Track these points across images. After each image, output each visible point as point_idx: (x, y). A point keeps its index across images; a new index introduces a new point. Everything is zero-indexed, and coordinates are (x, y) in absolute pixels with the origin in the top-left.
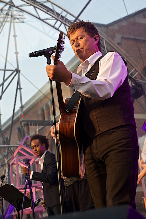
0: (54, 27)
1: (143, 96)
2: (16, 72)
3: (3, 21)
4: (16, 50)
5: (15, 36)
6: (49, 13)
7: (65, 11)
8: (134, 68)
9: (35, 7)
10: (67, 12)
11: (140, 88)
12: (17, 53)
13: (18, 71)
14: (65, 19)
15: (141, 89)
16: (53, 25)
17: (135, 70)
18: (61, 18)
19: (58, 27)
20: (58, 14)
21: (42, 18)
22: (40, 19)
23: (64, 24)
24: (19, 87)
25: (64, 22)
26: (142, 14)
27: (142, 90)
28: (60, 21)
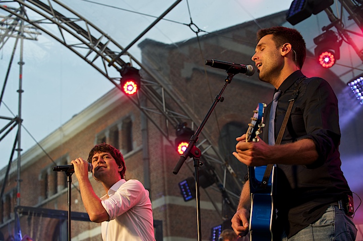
0: (85, 59)
1: (214, 185)
2: (15, 123)
3: (6, 35)
4: (20, 86)
5: (21, 63)
6: (80, 36)
7: (106, 36)
8: (205, 138)
9: (59, 26)
10: (108, 38)
11: (211, 171)
12: (20, 91)
13: (18, 120)
14: (105, 48)
15: (212, 173)
16: (84, 55)
17: (207, 141)
18: (99, 46)
19: (91, 60)
20: (94, 40)
21: (68, 43)
22: (64, 44)
23: (102, 57)
24: (17, 147)
25: (104, 54)
27: (214, 175)
28: (96, 51)
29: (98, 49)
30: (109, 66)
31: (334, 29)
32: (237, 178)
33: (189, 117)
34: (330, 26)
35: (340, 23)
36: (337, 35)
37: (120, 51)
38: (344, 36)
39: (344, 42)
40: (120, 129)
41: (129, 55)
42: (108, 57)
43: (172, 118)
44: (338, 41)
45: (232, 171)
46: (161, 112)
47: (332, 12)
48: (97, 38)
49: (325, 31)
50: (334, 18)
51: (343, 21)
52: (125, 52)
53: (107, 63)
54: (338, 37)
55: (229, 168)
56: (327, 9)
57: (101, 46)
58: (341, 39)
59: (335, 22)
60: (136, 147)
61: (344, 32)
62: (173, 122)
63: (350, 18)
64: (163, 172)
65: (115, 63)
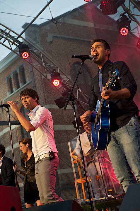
7: (8, 29)
8: (66, 76)
10: (10, 30)
14: (9, 35)
18: (6, 34)
23: (8, 40)
25: (9, 38)
28: (4, 38)
29: (5, 36)
30: (12, 44)
31: (126, 14)
32: (84, 94)
33: (56, 66)
34: (124, 13)
35: (129, 11)
36: (128, 17)
37: (17, 36)
38: (132, 18)
39: (132, 21)
40: (18, 72)
41: (22, 38)
42: (11, 40)
43: (48, 68)
44: (129, 21)
45: (81, 91)
46: (42, 65)
47: (125, 6)
48: (4, 30)
49: (122, 16)
50: (126, 9)
51: (131, 10)
52: (20, 36)
53: (11, 43)
54: (129, 18)
55: (79, 89)
56: (122, 5)
57: (7, 34)
58: (130, 19)
59: (127, 11)
60: (28, 81)
61: (132, 16)
62: (48, 70)
63: (134, 7)
64: (44, 92)
65: (15, 43)
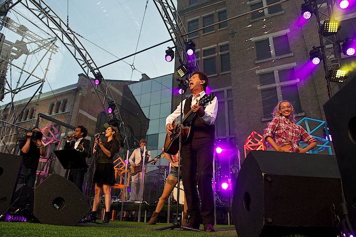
0: (81, 66)
3: (43, 46)
4: (47, 68)
5: (50, 59)
7: (92, 60)
13: (43, 81)
19: (84, 67)
21: (76, 57)
22: (75, 57)
26: (111, 82)
30: (91, 71)
37: (96, 68)
40: (62, 102)
60: (67, 111)
